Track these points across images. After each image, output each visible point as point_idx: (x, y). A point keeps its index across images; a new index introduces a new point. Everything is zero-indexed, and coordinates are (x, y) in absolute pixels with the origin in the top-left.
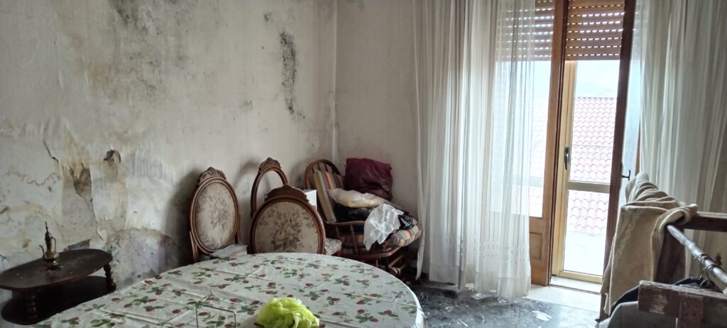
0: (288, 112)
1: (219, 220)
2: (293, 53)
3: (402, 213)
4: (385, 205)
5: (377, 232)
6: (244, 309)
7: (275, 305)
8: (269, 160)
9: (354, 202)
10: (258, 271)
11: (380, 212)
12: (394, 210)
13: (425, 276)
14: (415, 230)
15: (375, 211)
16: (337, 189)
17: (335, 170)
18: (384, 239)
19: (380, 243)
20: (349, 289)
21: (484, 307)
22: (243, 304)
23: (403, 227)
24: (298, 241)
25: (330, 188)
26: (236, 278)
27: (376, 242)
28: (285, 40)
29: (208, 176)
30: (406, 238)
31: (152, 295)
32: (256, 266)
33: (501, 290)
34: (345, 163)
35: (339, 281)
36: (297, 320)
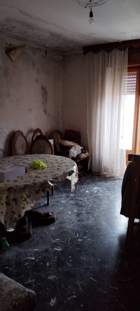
0: (44, 113)
1: (21, 147)
2: (46, 93)
3: (83, 148)
4: (77, 145)
5: (73, 153)
6: (27, 165)
7: (35, 162)
8: (38, 129)
9: (66, 144)
10: (32, 158)
11: (75, 147)
12: (80, 147)
13: (91, 170)
14: (87, 153)
15: (73, 147)
16: (61, 140)
17: (61, 134)
18: (76, 156)
19: (74, 157)
20: (57, 162)
21: (109, 179)
22: (27, 164)
23: (82, 153)
24: (45, 152)
25: (58, 139)
26: (26, 159)
27: (73, 157)
28: (43, 88)
29: (18, 133)
30: (84, 156)
31: (2, 162)
32: (31, 157)
33: (115, 174)
34: (64, 131)
35: (55, 160)
36: (41, 165)
